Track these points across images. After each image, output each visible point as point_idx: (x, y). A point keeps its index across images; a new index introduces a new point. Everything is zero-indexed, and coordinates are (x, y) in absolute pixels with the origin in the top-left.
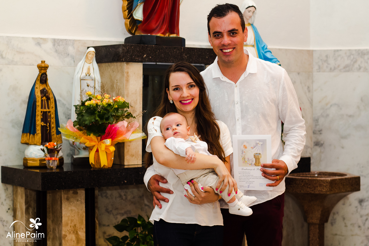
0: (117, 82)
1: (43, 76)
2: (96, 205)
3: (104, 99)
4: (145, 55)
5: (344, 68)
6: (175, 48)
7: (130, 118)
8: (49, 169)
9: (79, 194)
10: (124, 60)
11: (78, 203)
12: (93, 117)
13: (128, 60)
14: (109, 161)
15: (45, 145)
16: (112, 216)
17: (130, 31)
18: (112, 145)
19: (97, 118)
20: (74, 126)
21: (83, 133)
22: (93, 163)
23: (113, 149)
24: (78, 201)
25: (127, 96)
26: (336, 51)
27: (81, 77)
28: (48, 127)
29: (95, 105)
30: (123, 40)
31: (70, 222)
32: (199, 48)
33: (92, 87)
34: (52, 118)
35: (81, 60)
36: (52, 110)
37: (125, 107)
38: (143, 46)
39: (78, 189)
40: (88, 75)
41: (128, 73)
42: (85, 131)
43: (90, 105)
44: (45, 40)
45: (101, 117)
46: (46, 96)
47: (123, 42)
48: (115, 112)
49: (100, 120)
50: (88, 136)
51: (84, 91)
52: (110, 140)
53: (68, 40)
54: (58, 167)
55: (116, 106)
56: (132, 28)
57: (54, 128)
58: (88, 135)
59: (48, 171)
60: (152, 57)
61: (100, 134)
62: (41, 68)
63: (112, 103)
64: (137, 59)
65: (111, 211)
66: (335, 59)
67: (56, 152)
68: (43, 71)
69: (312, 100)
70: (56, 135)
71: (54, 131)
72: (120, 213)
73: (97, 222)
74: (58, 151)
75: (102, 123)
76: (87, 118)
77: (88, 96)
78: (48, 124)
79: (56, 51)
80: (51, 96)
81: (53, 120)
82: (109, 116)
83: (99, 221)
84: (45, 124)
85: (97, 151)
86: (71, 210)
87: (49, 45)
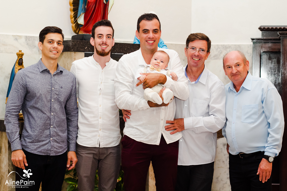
0: (68, 65)
1: (20, 60)
4: (86, 48)
5: (214, 57)
10: (73, 50)
13: (76, 50)
17: (75, 32)
30: (71, 37)
38: (85, 42)
41: (75, 59)
44: (20, 37)
47: (70, 38)
56: (77, 29)
62: (19, 55)
64: (81, 50)
68: (20, 57)
79: (27, 44)
87: (23, 40)
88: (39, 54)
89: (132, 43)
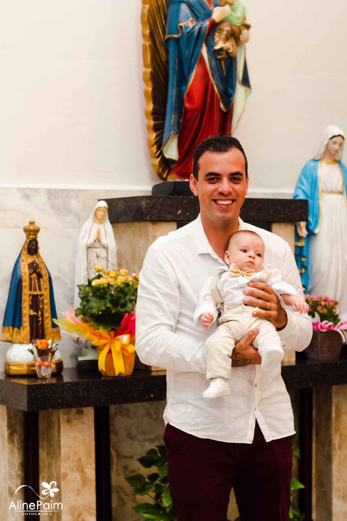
0: (140, 251)
1: (31, 243)
2: (111, 428)
3: (120, 277)
4: (180, 211)
8: (39, 379)
9: (85, 414)
10: (149, 218)
11: (83, 426)
12: (103, 302)
13: (155, 218)
14: (128, 366)
15: (35, 344)
16: (136, 444)
17: (160, 175)
18: (130, 343)
19: (109, 305)
20: (77, 315)
21: (89, 326)
22: (104, 370)
23: (132, 349)
24: (83, 424)
27: (88, 243)
28: (40, 317)
29: (106, 285)
30: (151, 189)
31: (71, 455)
33: (103, 259)
34: (46, 304)
35: (87, 219)
36: (46, 293)
38: (176, 198)
39: (84, 408)
41: (155, 236)
42: (92, 323)
43: (100, 285)
44: (35, 191)
45: (115, 302)
46: (37, 272)
47: (150, 191)
48: (134, 295)
49: (113, 307)
50: (96, 331)
51: (92, 263)
52: (129, 335)
53: (69, 190)
54: (53, 375)
56: (163, 171)
57: (48, 318)
58: (96, 329)
59: (39, 382)
60: (190, 213)
61: (113, 327)
62: (29, 232)
63: (132, 281)
64: (167, 217)
65: (135, 436)
67: (50, 354)
68: (32, 237)
70: (51, 328)
71: (48, 323)
72: (148, 439)
73: (113, 453)
74: (53, 353)
75: (116, 312)
78: (40, 313)
79: (53, 207)
80: (43, 272)
81: (47, 307)
82: (126, 302)
83: (117, 452)
84: (35, 313)
85: (110, 352)
86: (74, 436)
87: (43, 198)
88: (80, 227)
89: (291, 197)
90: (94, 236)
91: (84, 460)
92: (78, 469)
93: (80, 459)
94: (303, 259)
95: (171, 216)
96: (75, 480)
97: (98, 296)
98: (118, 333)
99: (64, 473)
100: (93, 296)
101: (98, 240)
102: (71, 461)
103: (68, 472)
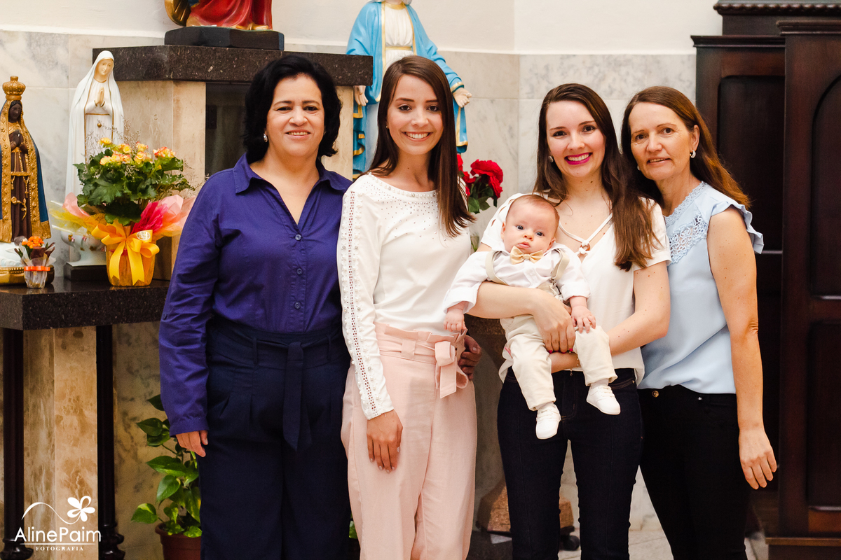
1: (14, 106)
2: (114, 357)
3: (138, 154)
4: (212, 68)
6: (267, 53)
7: (187, 189)
8: (30, 288)
9: (84, 336)
10: (172, 77)
11: (82, 353)
12: (117, 187)
13: (179, 76)
14: (148, 271)
15: (22, 243)
16: (138, 381)
17: (175, 18)
18: (153, 241)
19: (127, 191)
20: (79, 204)
21: (96, 219)
22: (117, 277)
23: (155, 249)
24: (83, 351)
25: (177, 146)
26: (564, 58)
27: (86, 108)
28: (25, 206)
29: (118, 164)
30: (161, 36)
31: (68, 391)
32: (312, 54)
34: (33, 189)
36: (32, 174)
37: (177, 168)
38: (206, 50)
39: (83, 328)
40: (99, 105)
41: (178, 101)
42: (100, 215)
43: (109, 164)
45: (133, 187)
46: (21, 146)
48: (159, 179)
49: (132, 193)
50: (108, 225)
52: (151, 231)
53: (54, 34)
54: (46, 285)
55: (160, 167)
57: (35, 208)
58: (108, 223)
59: (30, 293)
60: (224, 71)
61: (130, 220)
62: (10, 91)
63: (151, 160)
64: (195, 76)
65: (138, 371)
66: (562, 74)
67: (45, 255)
68: (13, 98)
69: (517, 154)
71: (35, 214)
72: (154, 376)
73: (115, 391)
74: (48, 254)
76: (105, 191)
77: (104, 147)
78: (25, 200)
79: (34, 57)
81: (34, 194)
82: (147, 187)
84: (19, 202)
85: (125, 253)
86: (71, 367)
87: (21, 45)
88: (75, 86)
89: (344, 52)
90: (94, 99)
91: (83, 398)
92: (75, 411)
93: (78, 398)
94: (361, 136)
95: (200, 74)
96: (71, 426)
97: (108, 179)
98: (135, 229)
99: (57, 417)
100: (101, 177)
101: (100, 104)
102: (67, 400)
103: (64, 415)
